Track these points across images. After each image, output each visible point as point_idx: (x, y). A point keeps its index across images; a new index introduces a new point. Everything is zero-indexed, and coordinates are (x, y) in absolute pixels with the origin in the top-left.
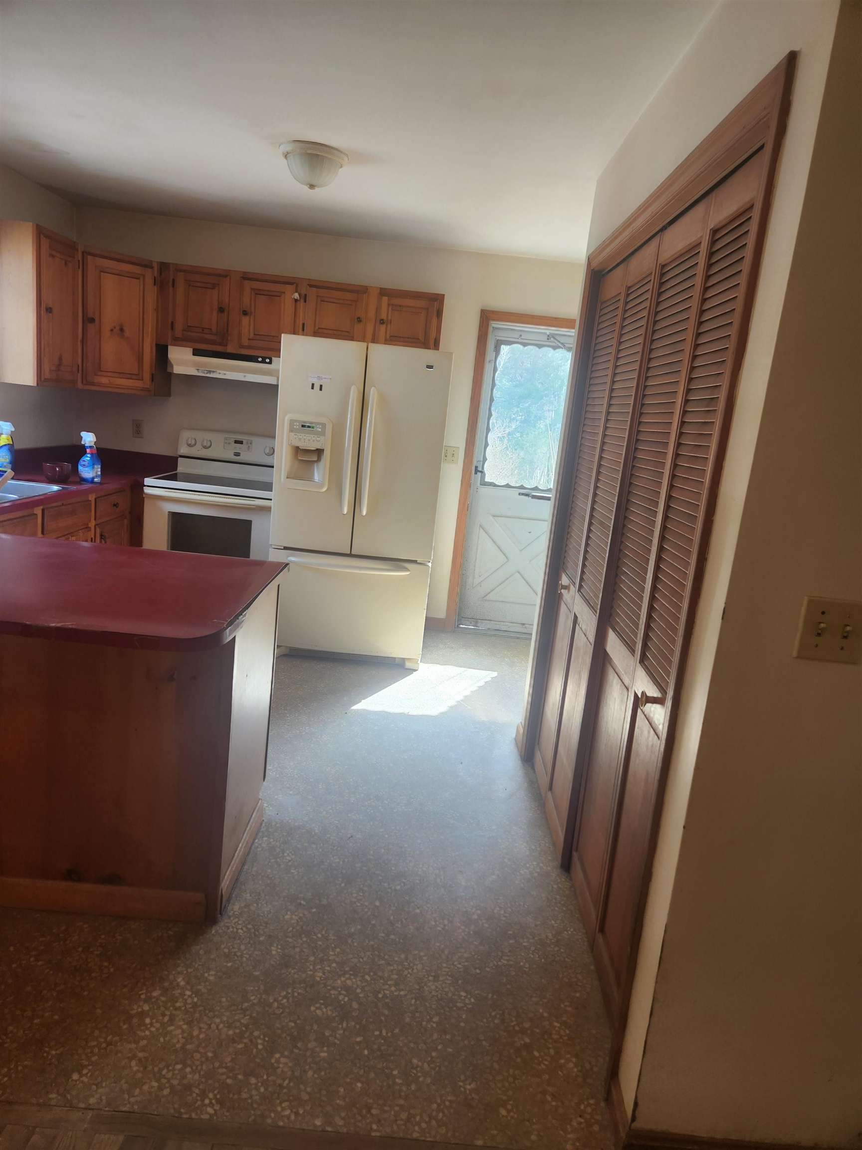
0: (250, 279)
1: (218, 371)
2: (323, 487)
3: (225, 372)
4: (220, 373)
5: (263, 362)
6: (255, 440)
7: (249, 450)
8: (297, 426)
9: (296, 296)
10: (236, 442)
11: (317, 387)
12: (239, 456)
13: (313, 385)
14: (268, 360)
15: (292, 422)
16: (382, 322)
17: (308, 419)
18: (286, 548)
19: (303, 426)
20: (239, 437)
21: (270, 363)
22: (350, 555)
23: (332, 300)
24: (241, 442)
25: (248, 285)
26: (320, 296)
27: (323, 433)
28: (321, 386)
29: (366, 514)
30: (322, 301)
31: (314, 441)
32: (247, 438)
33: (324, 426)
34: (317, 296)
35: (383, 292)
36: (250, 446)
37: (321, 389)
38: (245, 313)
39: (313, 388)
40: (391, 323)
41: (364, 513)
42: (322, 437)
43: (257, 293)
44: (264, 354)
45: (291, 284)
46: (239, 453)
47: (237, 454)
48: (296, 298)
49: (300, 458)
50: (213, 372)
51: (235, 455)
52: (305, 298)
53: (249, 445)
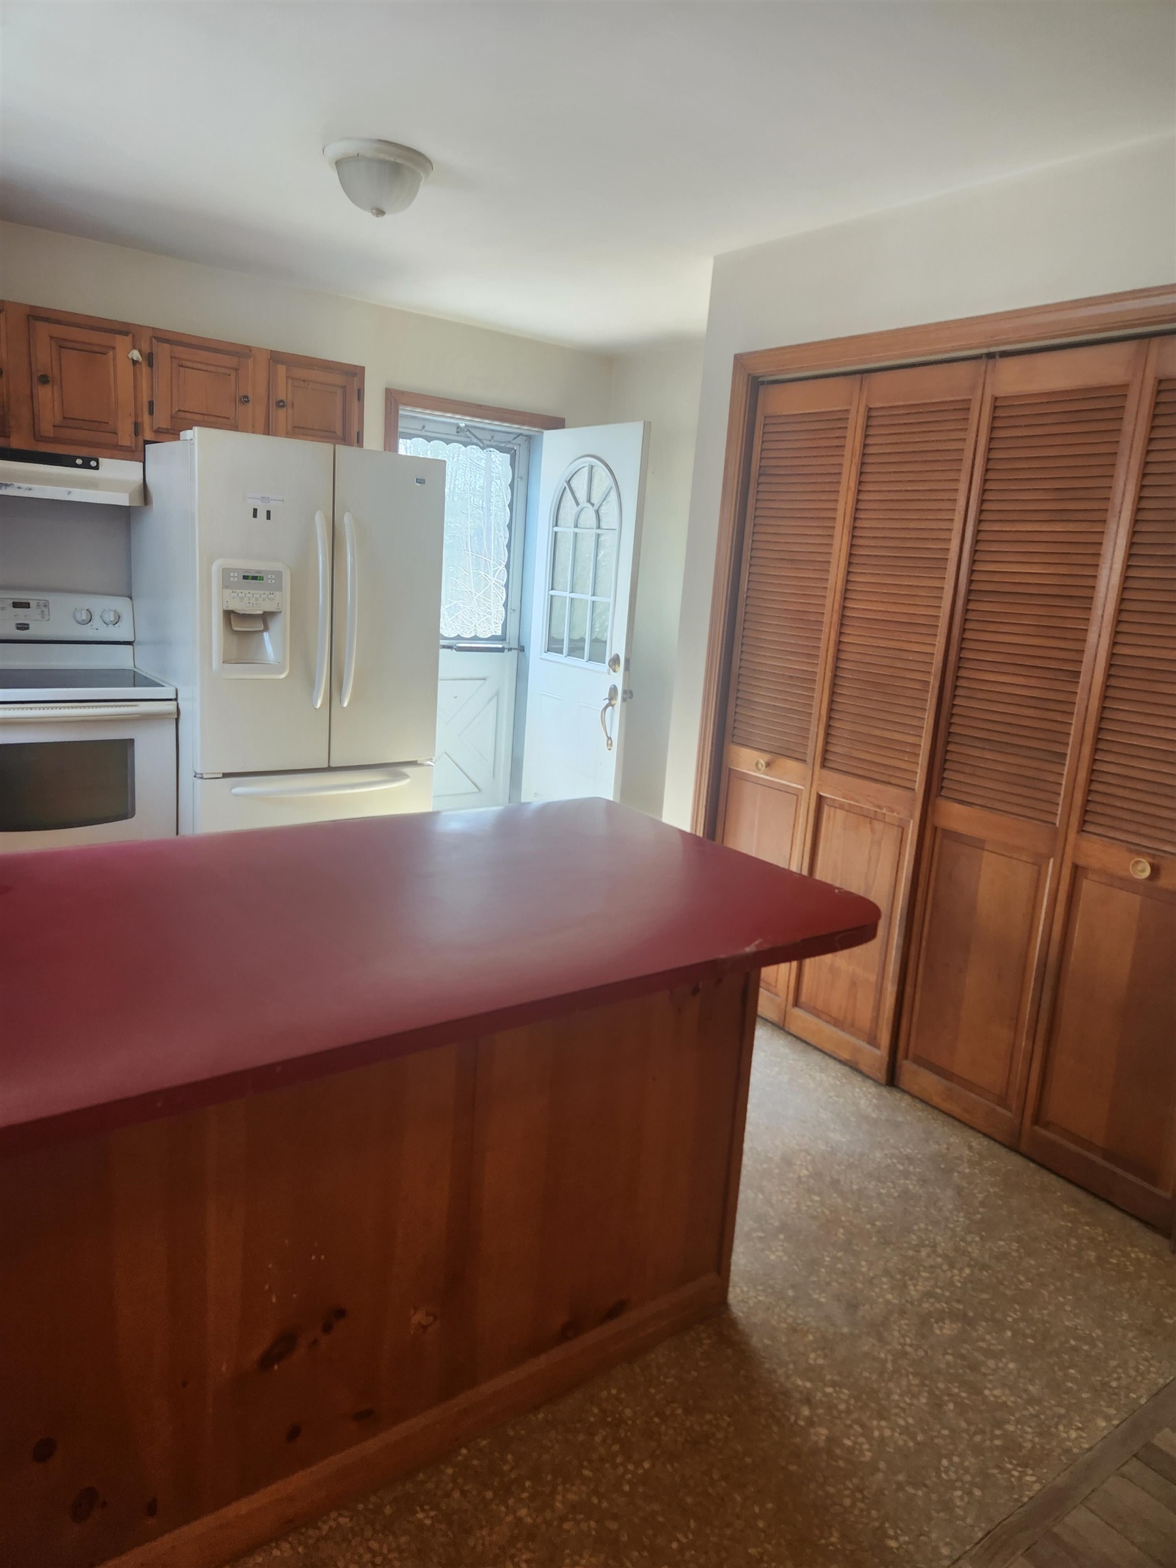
0: (47, 320)
1: (16, 484)
2: (281, 673)
3: (30, 486)
4: (19, 488)
5: (86, 465)
6: (52, 598)
7: (43, 617)
8: (236, 578)
9: (135, 354)
10: (16, 605)
11: (262, 514)
12: (28, 628)
13: (255, 511)
14: (93, 463)
15: (226, 572)
16: (281, 404)
17: (253, 566)
18: (226, 775)
19: (245, 577)
20: (21, 597)
21: (97, 468)
22: (330, 769)
23: (199, 366)
24: (27, 605)
25: (43, 329)
26: (175, 358)
27: (279, 588)
28: (269, 513)
29: (347, 706)
30: (180, 366)
31: (264, 600)
32: (38, 598)
33: (279, 575)
34: (171, 357)
35: (276, 358)
36: (46, 610)
37: (268, 517)
38: (44, 380)
39: (255, 515)
40: (293, 406)
41: (345, 705)
42: (277, 593)
43: (62, 345)
44: (85, 452)
45: (126, 334)
46: (28, 625)
47: (23, 627)
48: (135, 359)
49: (236, 629)
50: (6, 485)
51: (18, 628)
52: (150, 359)
53: (43, 608)
